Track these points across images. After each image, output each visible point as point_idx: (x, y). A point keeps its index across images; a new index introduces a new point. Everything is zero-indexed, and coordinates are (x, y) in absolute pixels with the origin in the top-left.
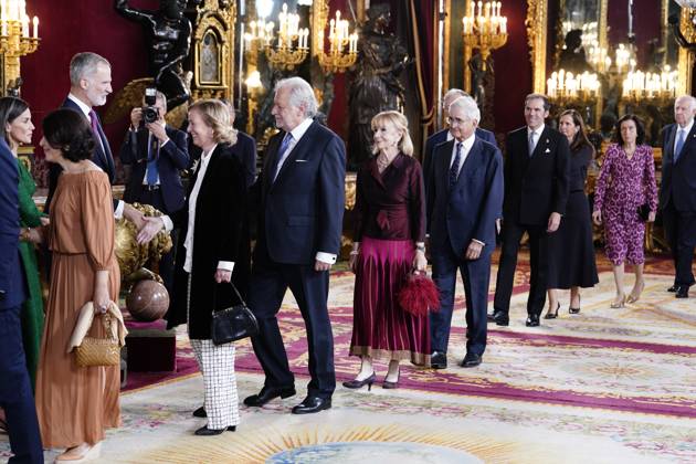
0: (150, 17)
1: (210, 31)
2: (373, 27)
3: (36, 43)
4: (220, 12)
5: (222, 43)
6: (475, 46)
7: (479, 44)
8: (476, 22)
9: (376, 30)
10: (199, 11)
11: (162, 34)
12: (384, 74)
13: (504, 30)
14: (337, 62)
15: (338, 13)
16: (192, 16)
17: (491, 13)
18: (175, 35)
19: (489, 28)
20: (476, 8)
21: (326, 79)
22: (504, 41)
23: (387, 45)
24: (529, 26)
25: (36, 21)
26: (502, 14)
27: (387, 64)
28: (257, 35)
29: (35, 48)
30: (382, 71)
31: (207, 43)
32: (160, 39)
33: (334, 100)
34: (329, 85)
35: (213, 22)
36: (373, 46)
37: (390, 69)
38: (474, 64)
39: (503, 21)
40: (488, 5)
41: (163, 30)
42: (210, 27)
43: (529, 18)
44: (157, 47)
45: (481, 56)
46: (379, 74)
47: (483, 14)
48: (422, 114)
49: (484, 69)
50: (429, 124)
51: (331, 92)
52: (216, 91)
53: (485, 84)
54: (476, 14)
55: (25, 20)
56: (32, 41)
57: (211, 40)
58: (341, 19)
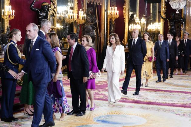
0: (39, 10)
1: (52, 14)
2: (89, 13)
3: (14, 17)
4: (54, 9)
5: (54, 16)
6: (111, 18)
7: (112, 17)
8: (111, 12)
9: (89, 14)
10: (50, 9)
11: (41, 14)
12: (92, 25)
13: (118, 14)
14: (81, 22)
15: (81, 10)
16: (48, 10)
17: (115, 10)
18: (45, 15)
19: (114, 14)
20: (111, 9)
21: (78, 26)
22: (118, 17)
23: (92, 17)
24: (124, 13)
25: (14, 11)
26: (117, 10)
27: (92, 22)
28: (60, 15)
29: (14, 18)
30: (91, 24)
31: (51, 17)
32: (41, 16)
33: (80, 31)
34: (79, 27)
35: (53, 12)
36: (89, 18)
37: (93, 23)
38: (110, 22)
39: (118, 12)
40: (114, 8)
41: (42, 13)
42: (52, 13)
43: (124, 11)
44: (40, 18)
45: (112, 20)
46: (90, 25)
47: (113, 10)
48: (98, 35)
49: (113, 23)
50: (100, 37)
51: (79, 29)
52: (53, 28)
53: (113, 27)
54: (111, 10)
55: (11, 11)
56: (13, 16)
57: (52, 16)
58: (82, 11)
